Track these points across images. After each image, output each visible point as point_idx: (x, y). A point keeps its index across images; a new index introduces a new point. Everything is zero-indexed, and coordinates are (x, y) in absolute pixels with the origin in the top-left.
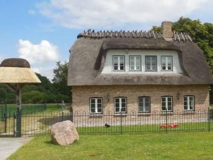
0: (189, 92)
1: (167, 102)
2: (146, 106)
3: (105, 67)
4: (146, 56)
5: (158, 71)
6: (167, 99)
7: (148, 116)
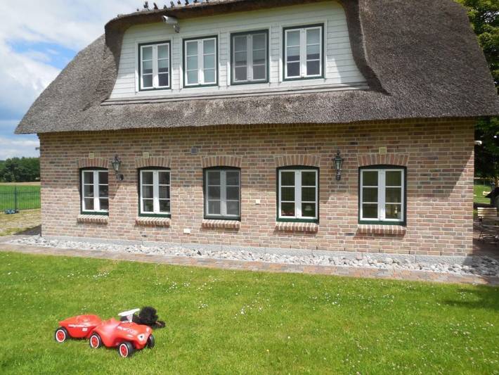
0: (382, 152)
1: (298, 187)
2: (228, 197)
3: (118, 81)
4: (232, 35)
5: (271, 80)
6: (298, 175)
7: (235, 229)
